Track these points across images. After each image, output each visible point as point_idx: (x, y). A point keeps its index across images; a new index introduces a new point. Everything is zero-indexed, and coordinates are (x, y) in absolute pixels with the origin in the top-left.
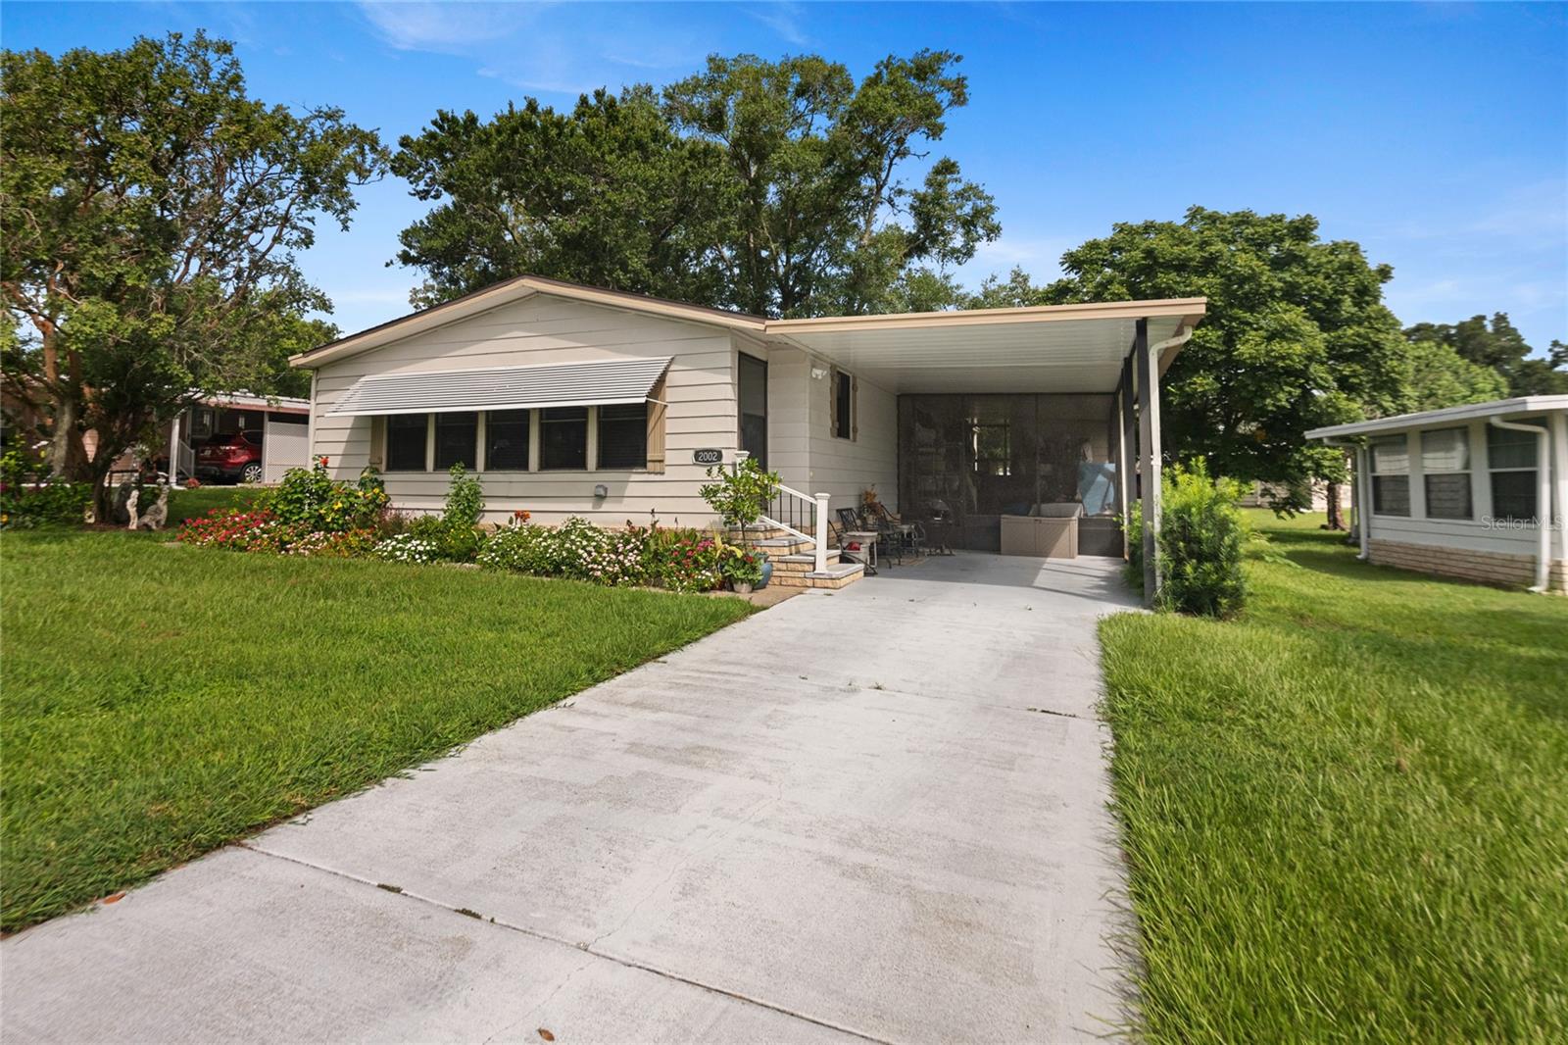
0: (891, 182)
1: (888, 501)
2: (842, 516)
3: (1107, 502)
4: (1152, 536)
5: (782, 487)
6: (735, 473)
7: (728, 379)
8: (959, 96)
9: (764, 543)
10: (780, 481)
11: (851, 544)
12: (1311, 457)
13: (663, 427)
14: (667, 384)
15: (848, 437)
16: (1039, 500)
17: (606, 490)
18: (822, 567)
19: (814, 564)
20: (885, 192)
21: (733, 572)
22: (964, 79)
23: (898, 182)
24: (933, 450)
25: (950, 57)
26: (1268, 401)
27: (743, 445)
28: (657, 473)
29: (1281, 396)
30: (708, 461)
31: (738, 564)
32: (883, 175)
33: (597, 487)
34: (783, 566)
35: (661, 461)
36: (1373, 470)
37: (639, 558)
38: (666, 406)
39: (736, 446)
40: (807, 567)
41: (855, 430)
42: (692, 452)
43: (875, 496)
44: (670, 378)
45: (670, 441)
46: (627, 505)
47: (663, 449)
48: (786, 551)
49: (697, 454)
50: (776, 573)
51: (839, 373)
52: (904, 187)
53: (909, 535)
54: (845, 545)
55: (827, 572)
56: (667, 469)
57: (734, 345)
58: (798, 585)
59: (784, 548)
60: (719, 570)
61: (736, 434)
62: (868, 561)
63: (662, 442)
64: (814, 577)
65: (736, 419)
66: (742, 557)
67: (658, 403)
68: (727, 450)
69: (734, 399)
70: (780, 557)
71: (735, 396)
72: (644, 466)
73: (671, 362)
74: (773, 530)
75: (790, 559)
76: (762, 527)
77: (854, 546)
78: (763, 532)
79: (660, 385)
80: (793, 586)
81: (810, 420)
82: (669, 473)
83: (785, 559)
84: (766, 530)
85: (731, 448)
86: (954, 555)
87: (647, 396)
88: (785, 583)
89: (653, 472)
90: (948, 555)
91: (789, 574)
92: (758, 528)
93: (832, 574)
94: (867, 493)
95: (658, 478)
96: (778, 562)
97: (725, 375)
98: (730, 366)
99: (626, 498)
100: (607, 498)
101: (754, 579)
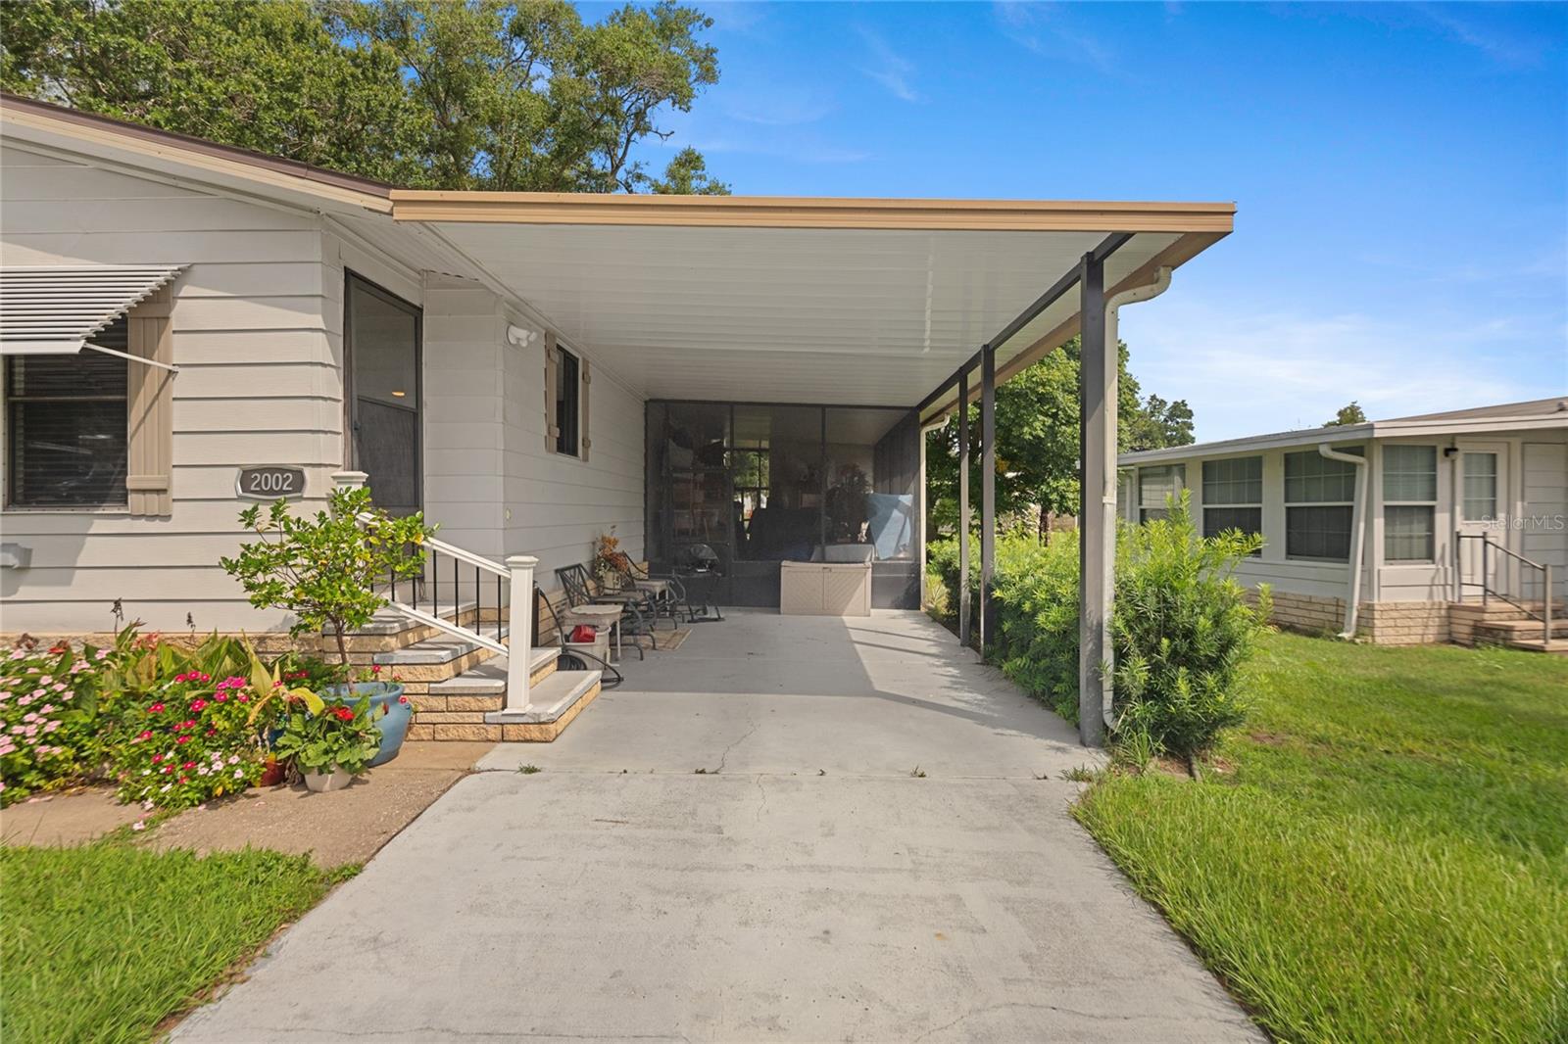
0: (628, 164)
1: (632, 546)
2: (564, 580)
3: (902, 543)
4: (1100, 625)
5: (438, 545)
7: (318, 321)
8: (708, 70)
9: (401, 655)
11: (578, 629)
12: (1056, 489)
13: (166, 419)
14: (174, 324)
15: (574, 453)
17: (27, 553)
18: (520, 701)
19: (504, 695)
20: (621, 175)
21: (298, 746)
22: (714, 51)
23: (636, 166)
24: (690, 476)
25: (699, 18)
26: (1026, 429)
27: (356, 460)
28: (152, 518)
29: (1037, 424)
30: (271, 492)
31: (315, 730)
32: (620, 152)
33: (4, 546)
34: (439, 703)
35: (164, 491)
36: (1140, 504)
37: (53, 726)
38: (171, 374)
39: (339, 461)
40: (488, 703)
41: (586, 444)
42: (236, 472)
43: (616, 542)
44: (182, 313)
45: (181, 450)
47: (167, 467)
48: (447, 670)
49: (247, 476)
50: (423, 717)
51: (559, 347)
52: (645, 171)
53: (662, 594)
54: (568, 629)
55: (529, 708)
56: (177, 509)
57: (334, 252)
58: (471, 738)
59: (442, 667)
60: (267, 743)
61: (340, 439)
62: (608, 662)
63: (166, 450)
64: (502, 721)
65: (340, 405)
66: (323, 711)
67: (150, 365)
68: (316, 469)
69: (333, 363)
70: (432, 685)
71: (335, 359)
72: (120, 501)
73: (182, 274)
74: (421, 626)
75: (454, 688)
76: (396, 625)
77: (583, 633)
78: (396, 635)
79: (144, 318)
80: (461, 740)
81: (505, 418)
82: (182, 517)
83: (443, 689)
84: (406, 630)
85: (326, 466)
86: (723, 619)
87: (89, 340)
88: (443, 736)
89: (143, 516)
90: (716, 620)
91: (452, 717)
92: (385, 629)
93: (539, 715)
94: (603, 538)
95: (157, 526)
96: (428, 694)
97: (311, 311)
98: (320, 293)
99: (78, 571)
100: (32, 572)
101: (352, 762)
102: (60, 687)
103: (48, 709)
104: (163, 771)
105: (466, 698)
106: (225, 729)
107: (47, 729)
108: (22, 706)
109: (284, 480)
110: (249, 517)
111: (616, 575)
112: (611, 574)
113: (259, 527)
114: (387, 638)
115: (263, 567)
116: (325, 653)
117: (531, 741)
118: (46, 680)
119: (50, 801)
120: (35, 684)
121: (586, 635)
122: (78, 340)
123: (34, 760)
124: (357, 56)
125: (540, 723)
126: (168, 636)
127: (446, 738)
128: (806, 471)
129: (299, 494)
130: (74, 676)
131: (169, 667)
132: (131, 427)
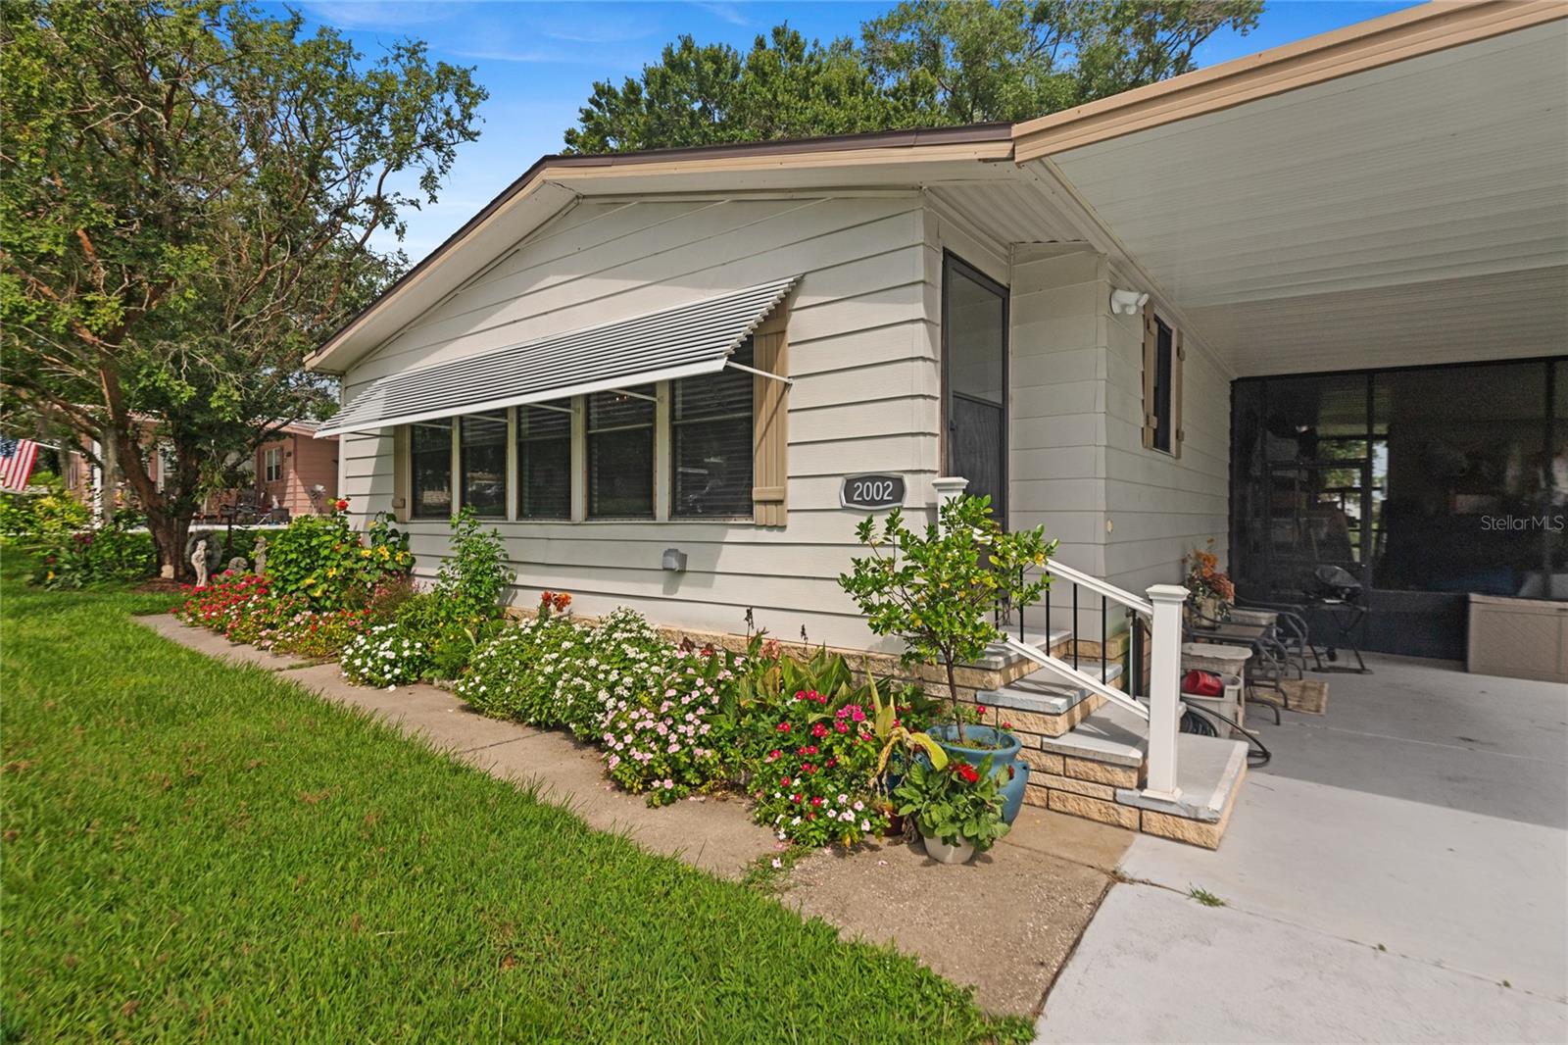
5: (1054, 566)
6: (932, 531)
7: (919, 311)
9: (1005, 696)
10: (1049, 552)
11: (1193, 675)
13: (782, 430)
14: (790, 338)
15: (1167, 449)
16: (1547, 565)
17: (683, 558)
18: (1163, 783)
19: (1142, 770)
21: (920, 804)
24: (1294, 474)
27: (953, 465)
28: (771, 528)
30: (873, 502)
31: (937, 787)
33: (667, 553)
34: (1054, 763)
35: (780, 502)
37: (705, 729)
38: (787, 386)
39: (936, 467)
40: (1120, 776)
41: (1179, 436)
42: (840, 482)
43: (1211, 560)
44: (800, 324)
45: (797, 462)
46: (723, 588)
47: (783, 478)
48: (1062, 723)
49: (851, 485)
50: (1035, 777)
51: (1157, 319)
55: (1177, 795)
56: (791, 520)
57: (933, 231)
58: (1096, 816)
59: (1058, 718)
60: (886, 789)
61: (937, 440)
62: (1240, 724)
63: (782, 462)
64: (1141, 806)
65: (938, 404)
66: (946, 768)
67: (771, 379)
68: (916, 476)
69: (932, 357)
70: (1045, 740)
71: (935, 353)
72: (746, 512)
73: (798, 283)
74: (1024, 660)
75: (1075, 749)
76: (1001, 659)
77: (1201, 681)
78: (1000, 671)
79: (766, 335)
80: (1083, 817)
81: (1107, 407)
82: (797, 528)
83: (1060, 747)
84: (1009, 664)
85: (925, 471)
86: (1370, 672)
87: (731, 358)
88: (1058, 806)
89: (764, 526)
90: (1357, 671)
91: (1071, 784)
92: (990, 662)
93: (1196, 809)
94: (1198, 555)
95: (774, 536)
96: (1041, 750)
97: (912, 301)
98: (922, 278)
99: (717, 577)
100: (688, 575)
101: (981, 837)
102: (709, 690)
103: (702, 711)
104: (792, 797)
105: (1090, 765)
106: (846, 765)
107: (701, 732)
108: (685, 705)
109: (885, 489)
110: (865, 529)
111: (1218, 603)
112: (1211, 602)
113: (873, 541)
114: (991, 673)
115: (878, 585)
116: (925, 681)
117: (1184, 842)
118: (700, 682)
119: (703, 802)
120: (690, 685)
121: (1206, 686)
122: (721, 357)
123: (692, 759)
124: (898, 90)
125: (1197, 820)
126: (784, 644)
127: (1063, 809)
128: (1465, 464)
129: (899, 504)
130: (719, 682)
131: (790, 681)
132: (755, 443)
